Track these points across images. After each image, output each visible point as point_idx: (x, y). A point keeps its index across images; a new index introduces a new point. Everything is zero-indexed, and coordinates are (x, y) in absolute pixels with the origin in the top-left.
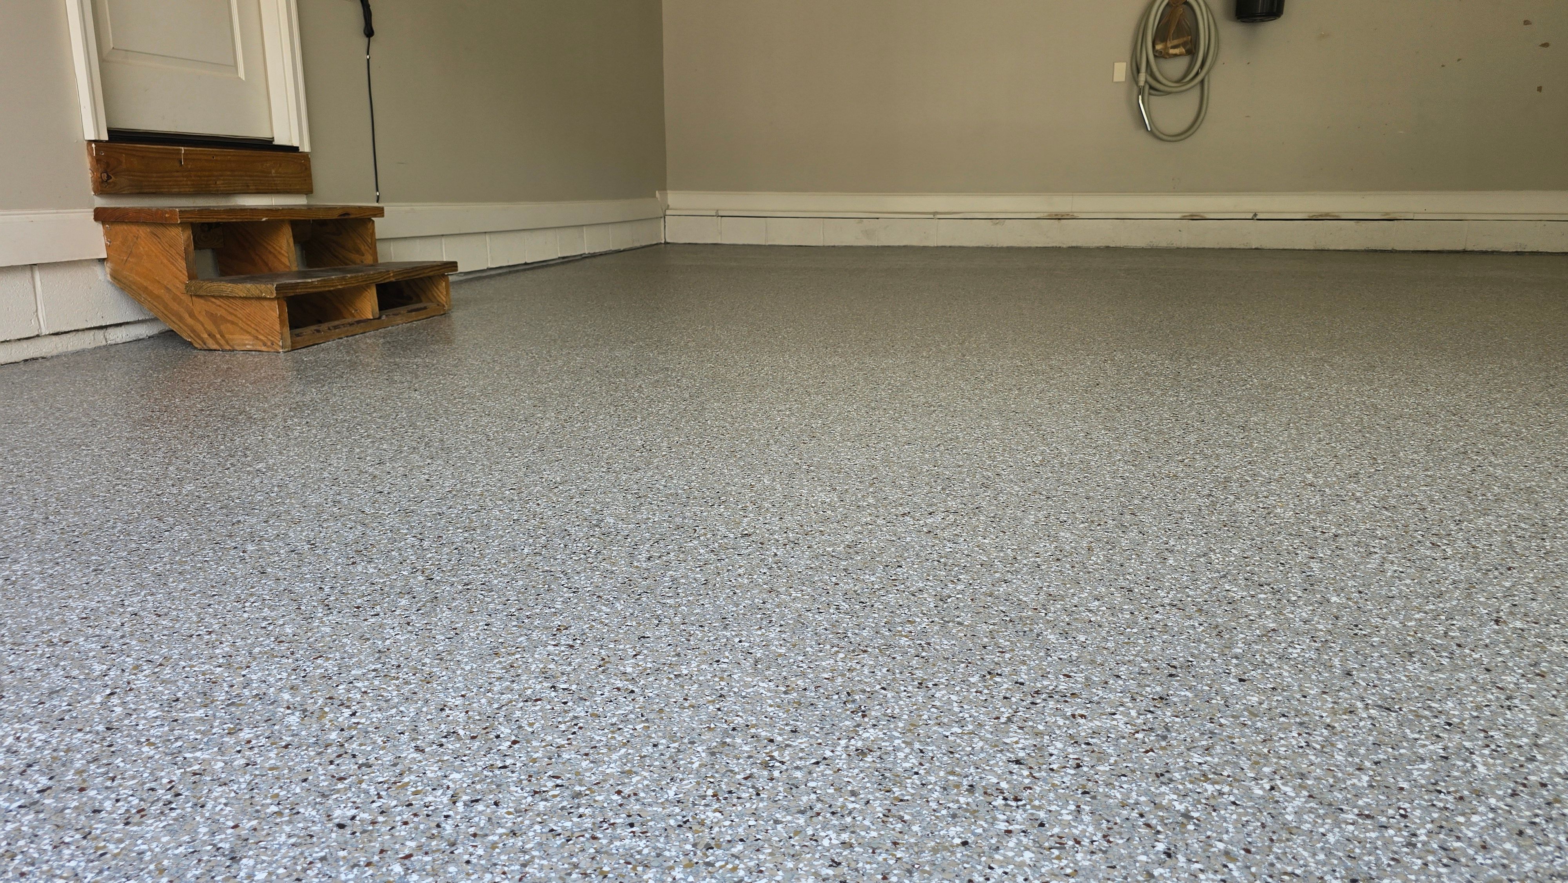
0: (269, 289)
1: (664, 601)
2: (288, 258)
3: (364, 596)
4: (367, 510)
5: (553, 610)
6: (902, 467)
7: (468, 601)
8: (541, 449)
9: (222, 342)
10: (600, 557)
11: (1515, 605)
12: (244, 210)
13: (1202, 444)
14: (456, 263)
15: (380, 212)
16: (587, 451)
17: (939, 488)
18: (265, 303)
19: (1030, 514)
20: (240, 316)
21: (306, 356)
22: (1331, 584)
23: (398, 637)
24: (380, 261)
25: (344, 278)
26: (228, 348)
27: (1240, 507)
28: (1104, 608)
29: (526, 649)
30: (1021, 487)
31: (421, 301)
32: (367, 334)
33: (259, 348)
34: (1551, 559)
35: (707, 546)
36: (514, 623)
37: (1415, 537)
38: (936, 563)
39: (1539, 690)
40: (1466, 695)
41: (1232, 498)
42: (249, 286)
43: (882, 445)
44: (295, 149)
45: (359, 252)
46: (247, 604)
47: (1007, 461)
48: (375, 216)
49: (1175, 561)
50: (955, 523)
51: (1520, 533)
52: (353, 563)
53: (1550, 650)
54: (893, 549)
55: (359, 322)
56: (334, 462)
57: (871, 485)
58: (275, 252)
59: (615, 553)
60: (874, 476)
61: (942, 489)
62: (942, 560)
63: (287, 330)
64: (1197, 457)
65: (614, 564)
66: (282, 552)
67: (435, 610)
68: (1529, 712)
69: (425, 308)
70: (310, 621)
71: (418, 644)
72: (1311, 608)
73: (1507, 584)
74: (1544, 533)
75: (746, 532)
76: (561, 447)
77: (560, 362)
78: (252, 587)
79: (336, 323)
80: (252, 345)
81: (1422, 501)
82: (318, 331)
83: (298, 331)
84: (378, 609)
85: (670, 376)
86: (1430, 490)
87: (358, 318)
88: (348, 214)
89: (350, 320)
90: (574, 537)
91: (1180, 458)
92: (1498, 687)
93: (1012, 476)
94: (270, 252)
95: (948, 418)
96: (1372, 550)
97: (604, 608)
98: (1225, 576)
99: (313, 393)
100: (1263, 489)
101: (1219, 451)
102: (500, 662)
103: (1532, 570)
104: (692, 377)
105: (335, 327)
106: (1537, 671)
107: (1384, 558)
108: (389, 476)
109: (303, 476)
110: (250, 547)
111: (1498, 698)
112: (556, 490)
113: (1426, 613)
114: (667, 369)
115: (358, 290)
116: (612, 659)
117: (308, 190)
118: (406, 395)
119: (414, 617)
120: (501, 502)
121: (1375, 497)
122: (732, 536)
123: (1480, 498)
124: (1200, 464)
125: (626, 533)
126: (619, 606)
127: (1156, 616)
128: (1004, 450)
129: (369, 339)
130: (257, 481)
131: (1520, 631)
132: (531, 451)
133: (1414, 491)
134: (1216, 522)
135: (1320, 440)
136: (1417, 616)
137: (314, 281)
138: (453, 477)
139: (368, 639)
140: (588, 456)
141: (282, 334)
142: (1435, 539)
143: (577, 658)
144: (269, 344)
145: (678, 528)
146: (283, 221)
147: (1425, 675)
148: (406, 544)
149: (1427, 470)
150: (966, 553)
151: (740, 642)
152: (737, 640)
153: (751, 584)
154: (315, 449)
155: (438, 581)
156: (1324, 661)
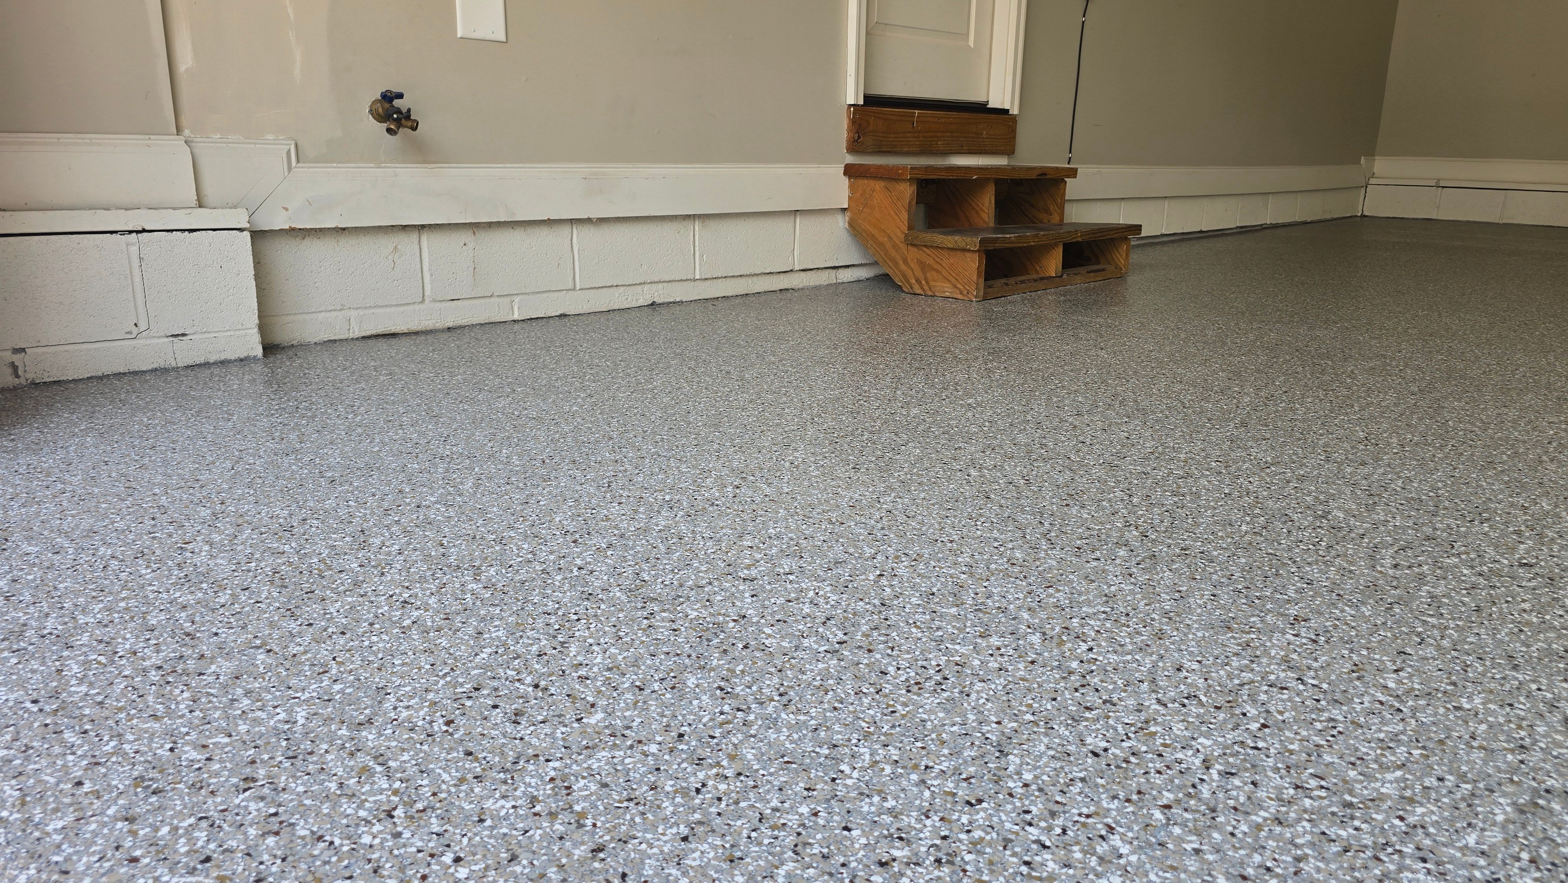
0: (973, 242)
1: (1424, 618)
2: (988, 214)
3: (1082, 538)
4: (1073, 457)
7: (1189, 566)
9: (926, 288)
10: (1333, 553)
12: (960, 168)
14: (1141, 226)
15: (1073, 173)
18: (968, 255)
20: (945, 265)
21: (996, 306)
23: (1122, 585)
24: (1065, 222)
25: (1037, 236)
26: (930, 293)
29: (1262, 631)
31: (1099, 263)
32: (1048, 291)
33: (956, 296)
35: (1472, 567)
36: (1244, 601)
42: (957, 238)
44: (1005, 112)
45: (1048, 212)
46: (979, 523)
48: (1068, 177)
52: (1067, 505)
55: (1042, 279)
56: (1035, 407)
58: (978, 209)
59: (1350, 552)
63: (982, 281)
65: (1351, 563)
66: (1001, 481)
67: (1155, 568)
69: (1104, 270)
70: (1036, 550)
71: (1144, 598)
75: (1525, 561)
76: (1266, 426)
78: (981, 509)
79: (1022, 278)
80: (951, 292)
82: (1007, 284)
83: (990, 282)
84: (1098, 554)
85: (1390, 365)
87: (1042, 275)
88: (1045, 174)
89: (1035, 276)
90: (1297, 524)
94: (973, 208)
97: (1347, 608)
99: (1006, 341)
102: (1235, 638)
105: (1022, 282)
108: (1088, 428)
109: (1009, 416)
110: (973, 473)
112: (1268, 471)
114: (1384, 356)
115: (1045, 249)
116: (1368, 667)
117: (1009, 151)
118: (1093, 353)
119: (1134, 570)
120: (1208, 473)
122: (1506, 562)
125: (1361, 531)
126: (1366, 611)
129: (1050, 296)
130: (970, 414)
132: (1232, 425)
137: (1011, 237)
138: (1153, 440)
139: (1093, 581)
140: (1300, 439)
141: (977, 284)
143: (1323, 655)
144: (965, 292)
145: (1428, 538)
146: (988, 179)
148: (1115, 496)
151: (1539, 689)
152: (1534, 687)
153: (1543, 626)
154: (1017, 393)
155: (1153, 540)
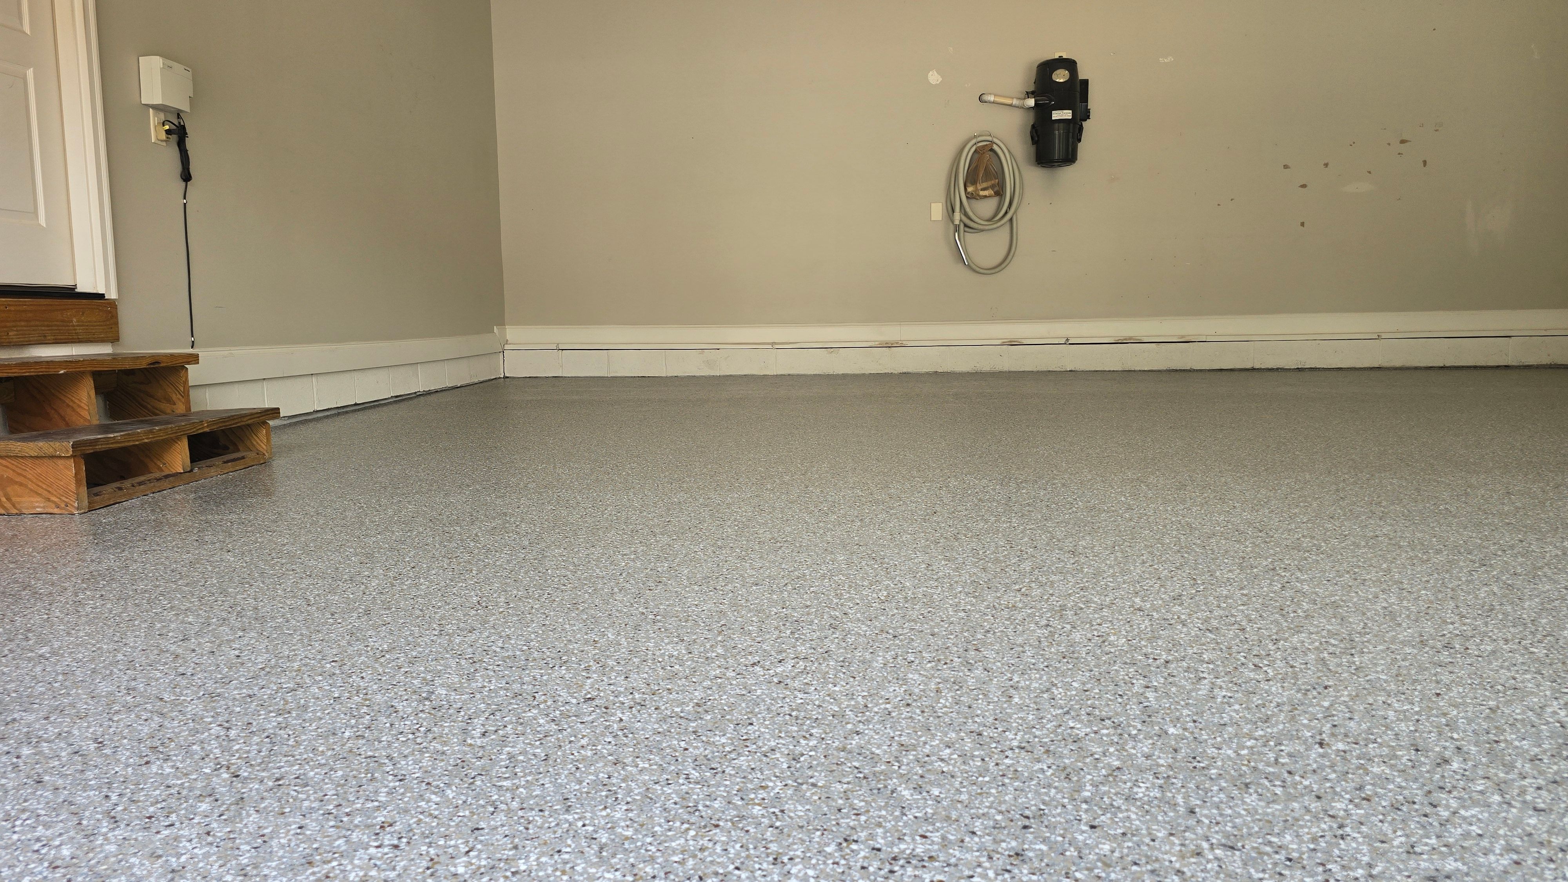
0: (64, 447)
1: (499, 784)
2: (89, 411)
3: (157, 802)
4: (166, 697)
5: (376, 804)
6: (750, 611)
7: (279, 801)
8: (367, 612)
9: (8, 505)
11: (1335, 726)
12: (39, 362)
13: (1036, 572)
14: (278, 409)
15: (194, 359)
16: (418, 612)
17: (788, 632)
18: (60, 462)
19: (879, 656)
20: (30, 476)
21: (105, 517)
22: (1168, 714)
23: (196, 851)
24: (192, 410)
25: (151, 432)
26: (15, 511)
27: (1077, 636)
28: (955, 756)
30: (869, 626)
31: (238, 450)
32: (177, 489)
33: (51, 511)
34: (1361, 675)
36: (332, 823)
37: (1239, 660)
38: (787, 717)
39: (1367, 815)
40: (1302, 827)
41: (1068, 627)
42: (41, 444)
43: (730, 587)
44: (101, 297)
45: (169, 401)
47: (854, 599)
48: (189, 363)
49: (1021, 698)
50: (804, 671)
51: (1331, 649)
52: (147, 763)
53: (1372, 772)
54: (744, 705)
55: (167, 477)
56: (131, 641)
57: (720, 633)
58: (74, 406)
60: (722, 623)
61: (792, 633)
62: (794, 714)
63: (84, 490)
64: (1033, 585)
66: (63, 754)
67: (240, 814)
68: (1360, 840)
69: (243, 458)
70: (92, 838)
71: (219, 858)
72: (1150, 741)
73: (1326, 704)
74: (1352, 648)
77: (390, 512)
78: (25, 801)
79: (142, 478)
80: (44, 507)
81: (1241, 621)
82: (120, 489)
83: (97, 489)
84: (173, 817)
86: (1247, 610)
87: (167, 472)
88: (158, 363)
89: (158, 475)
91: (1017, 587)
92: (1330, 816)
93: (858, 615)
94: (68, 406)
95: (795, 554)
96: (1202, 675)
97: (433, 797)
98: (1068, 713)
99: (110, 560)
100: (1096, 616)
101: (1053, 578)
102: (313, 873)
103: (1346, 688)
104: (532, 522)
105: (140, 484)
106: (1363, 795)
107: (1212, 683)
108: (193, 655)
109: (92, 660)
110: (26, 751)
111: (1331, 828)
113: (1256, 739)
115: (168, 443)
117: (113, 338)
118: (217, 558)
119: (215, 825)
120: (320, 678)
121: (1198, 619)
122: (574, 701)
123: (1292, 615)
124: (1036, 592)
126: (450, 793)
127: (1007, 761)
128: (850, 587)
129: (178, 494)
130: (38, 669)
131: (1343, 754)
132: (355, 615)
133: (1233, 611)
134: (1056, 654)
135: (1144, 562)
136: (1249, 744)
137: (116, 435)
138: (268, 651)
139: (160, 856)
141: (77, 494)
142: (1256, 660)
144: (63, 505)
145: (516, 695)
146: (83, 372)
147: (1262, 807)
148: (210, 735)
149: (1242, 589)
150: (817, 703)
151: (584, 825)
152: (580, 824)
154: (109, 627)
155: (246, 778)
156: (1167, 799)
